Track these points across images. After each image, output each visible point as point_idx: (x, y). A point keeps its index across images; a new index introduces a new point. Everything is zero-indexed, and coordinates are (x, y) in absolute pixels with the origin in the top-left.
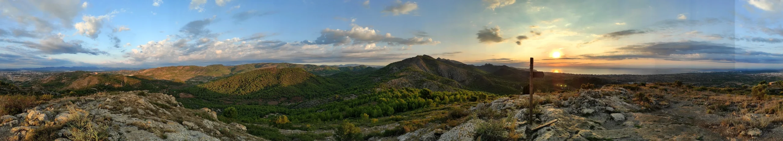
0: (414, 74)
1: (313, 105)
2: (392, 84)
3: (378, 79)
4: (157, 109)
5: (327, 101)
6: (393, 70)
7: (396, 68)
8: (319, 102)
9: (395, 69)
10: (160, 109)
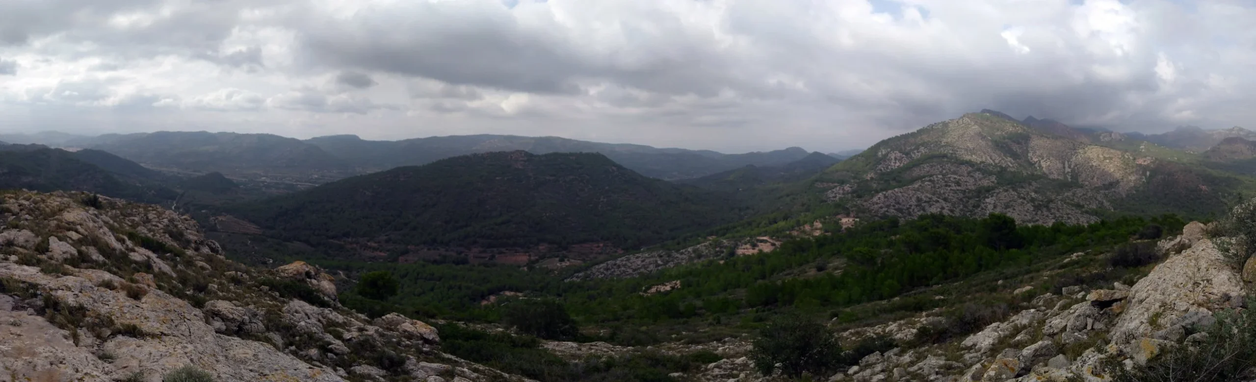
0: (954, 173)
1: (639, 268)
2: (888, 203)
3: (843, 189)
4: (127, 249)
5: (684, 256)
6: (890, 160)
7: (899, 154)
8: (658, 259)
9: (896, 159)
10: (134, 251)
